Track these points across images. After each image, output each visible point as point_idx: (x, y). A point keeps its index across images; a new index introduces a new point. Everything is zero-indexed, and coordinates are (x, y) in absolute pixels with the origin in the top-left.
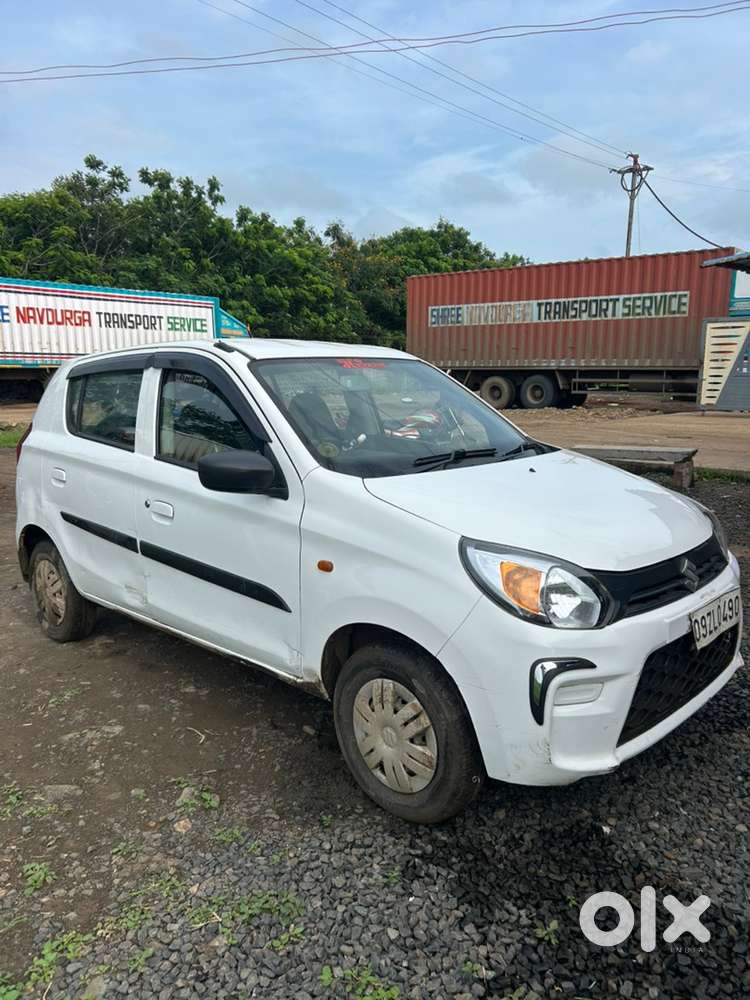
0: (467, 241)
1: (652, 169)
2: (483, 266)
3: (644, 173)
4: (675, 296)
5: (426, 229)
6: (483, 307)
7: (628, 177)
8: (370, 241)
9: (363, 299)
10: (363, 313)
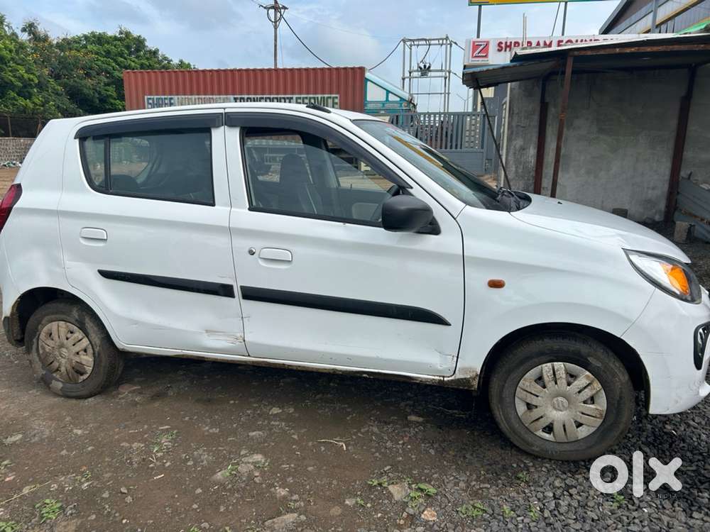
0: (144, 46)
1: (287, 9)
2: (163, 67)
3: (282, 10)
4: (330, 97)
5: (110, 33)
6: (191, 99)
7: (272, 12)
8: (64, 39)
9: (65, 86)
10: (66, 99)
